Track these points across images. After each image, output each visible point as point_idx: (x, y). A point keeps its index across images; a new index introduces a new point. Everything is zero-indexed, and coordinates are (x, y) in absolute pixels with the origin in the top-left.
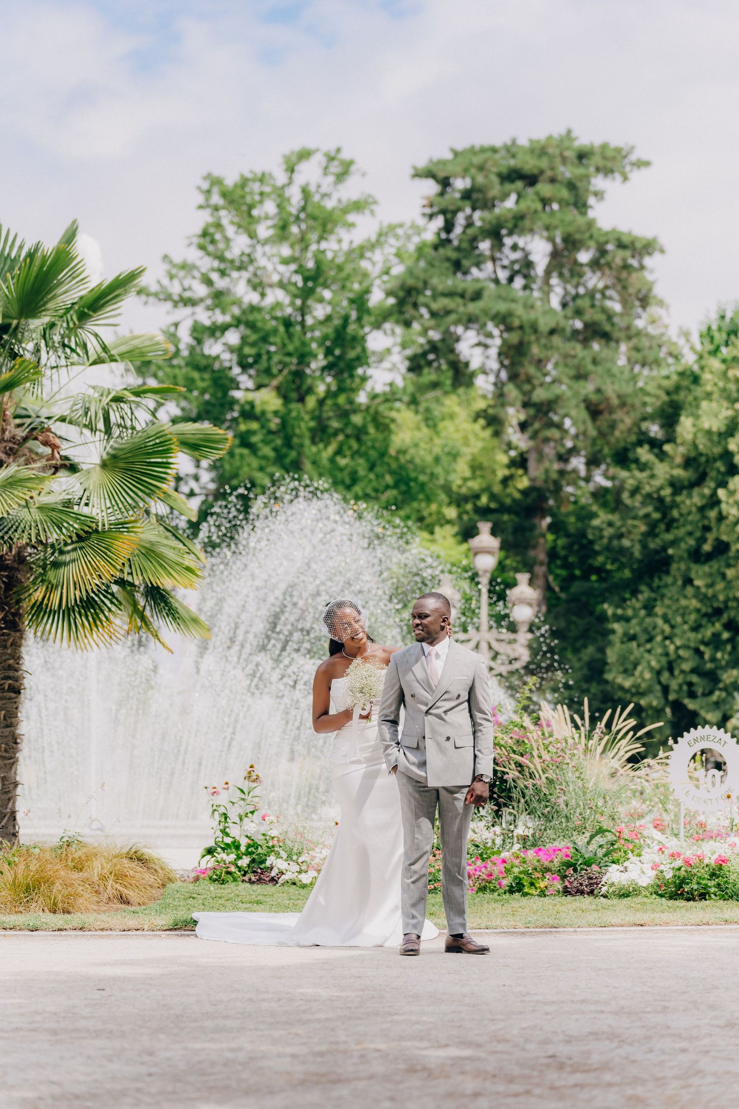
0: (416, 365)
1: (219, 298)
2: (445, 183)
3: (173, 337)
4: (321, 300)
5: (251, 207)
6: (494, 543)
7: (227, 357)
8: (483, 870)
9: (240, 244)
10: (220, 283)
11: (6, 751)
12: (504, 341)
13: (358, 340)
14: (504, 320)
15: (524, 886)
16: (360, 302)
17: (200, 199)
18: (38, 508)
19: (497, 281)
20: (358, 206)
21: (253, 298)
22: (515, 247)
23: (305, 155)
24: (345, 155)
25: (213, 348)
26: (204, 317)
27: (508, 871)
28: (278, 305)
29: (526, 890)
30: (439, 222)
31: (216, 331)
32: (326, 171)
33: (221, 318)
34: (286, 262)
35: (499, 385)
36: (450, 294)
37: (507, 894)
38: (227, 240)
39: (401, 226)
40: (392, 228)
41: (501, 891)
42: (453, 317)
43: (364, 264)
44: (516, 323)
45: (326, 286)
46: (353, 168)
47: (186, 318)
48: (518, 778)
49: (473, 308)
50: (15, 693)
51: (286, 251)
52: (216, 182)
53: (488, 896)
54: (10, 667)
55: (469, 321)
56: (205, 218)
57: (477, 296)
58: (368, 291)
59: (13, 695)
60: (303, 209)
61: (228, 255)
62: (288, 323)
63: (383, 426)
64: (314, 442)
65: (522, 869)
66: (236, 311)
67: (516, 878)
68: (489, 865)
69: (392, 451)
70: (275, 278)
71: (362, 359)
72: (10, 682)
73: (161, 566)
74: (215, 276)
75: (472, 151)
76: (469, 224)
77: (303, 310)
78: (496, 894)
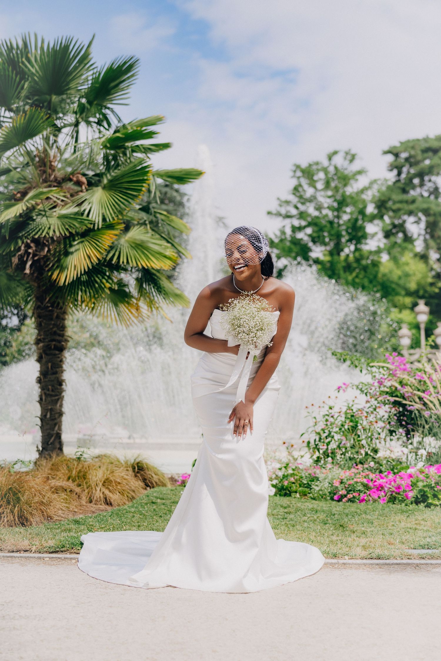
0: (388, 235)
1: (302, 215)
2: (397, 155)
3: (283, 233)
4: (345, 212)
5: (313, 175)
6: (426, 309)
7: (306, 238)
8: (393, 483)
9: (309, 192)
10: (302, 208)
11: (53, 391)
12: (427, 222)
13: (363, 228)
14: (426, 212)
15: (428, 497)
16: (362, 212)
17: (292, 174)
18: (58, 217)
19: (422, 196)
20: (360, 172)
21: (316, 213)
22: (430, 181)
23: (335, 153)
24: (353, 152)
25: (300, 235)
26: (296, 223)
27: (414, 485)
28: (327, 215)
29: (430, 501)
30: (395, 172)
31: (300, 229)
32: (345, 158)
33: (303, 223)
34: (329, 197)
35: (425, 240)
36: (401, 202)
37: (414, 504)
38: (304, 191)
39: (379, 179)
40: (375, 181)
41: (409, 501)
42: (402, 212)
43: (364, 196)
44: (432, 212)
45: (347, 206)
46: (356, 157)
47: (288, 224)
48: (422, 409)
49: (412, 207)
50: (59, 351)
51: (330, 193)
52: (298, 167)
53: (397, 507)
54: (55, 333)
55: (410, 213)
56: (294, 182)
57: (413, 201)
58: (365, 207)
59: (57, 352)
60: (335, 174)
61: (305, 197)
62: (331, 223)
63: (376, 264)
64: (345, 271)
65: (425, 483)
66: (309, 219)
67: (421, 491)
68: (398, 480)
69: (380, 275)
70: (326, 205)
71: (365, 236)
72: (54, 343)
73: (143, 253)
74: (299, 205)
75: (408, 141)
76: (408, 172)
77: (338, 217)
78: (403, 505)
